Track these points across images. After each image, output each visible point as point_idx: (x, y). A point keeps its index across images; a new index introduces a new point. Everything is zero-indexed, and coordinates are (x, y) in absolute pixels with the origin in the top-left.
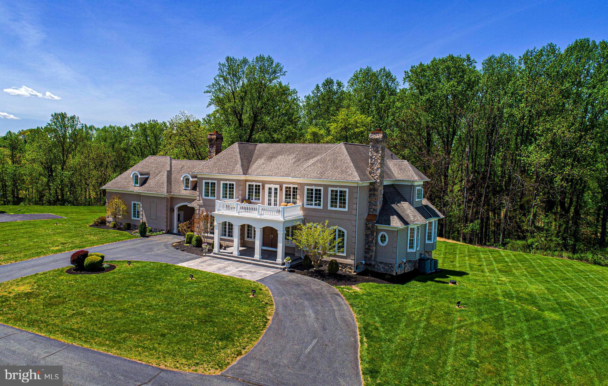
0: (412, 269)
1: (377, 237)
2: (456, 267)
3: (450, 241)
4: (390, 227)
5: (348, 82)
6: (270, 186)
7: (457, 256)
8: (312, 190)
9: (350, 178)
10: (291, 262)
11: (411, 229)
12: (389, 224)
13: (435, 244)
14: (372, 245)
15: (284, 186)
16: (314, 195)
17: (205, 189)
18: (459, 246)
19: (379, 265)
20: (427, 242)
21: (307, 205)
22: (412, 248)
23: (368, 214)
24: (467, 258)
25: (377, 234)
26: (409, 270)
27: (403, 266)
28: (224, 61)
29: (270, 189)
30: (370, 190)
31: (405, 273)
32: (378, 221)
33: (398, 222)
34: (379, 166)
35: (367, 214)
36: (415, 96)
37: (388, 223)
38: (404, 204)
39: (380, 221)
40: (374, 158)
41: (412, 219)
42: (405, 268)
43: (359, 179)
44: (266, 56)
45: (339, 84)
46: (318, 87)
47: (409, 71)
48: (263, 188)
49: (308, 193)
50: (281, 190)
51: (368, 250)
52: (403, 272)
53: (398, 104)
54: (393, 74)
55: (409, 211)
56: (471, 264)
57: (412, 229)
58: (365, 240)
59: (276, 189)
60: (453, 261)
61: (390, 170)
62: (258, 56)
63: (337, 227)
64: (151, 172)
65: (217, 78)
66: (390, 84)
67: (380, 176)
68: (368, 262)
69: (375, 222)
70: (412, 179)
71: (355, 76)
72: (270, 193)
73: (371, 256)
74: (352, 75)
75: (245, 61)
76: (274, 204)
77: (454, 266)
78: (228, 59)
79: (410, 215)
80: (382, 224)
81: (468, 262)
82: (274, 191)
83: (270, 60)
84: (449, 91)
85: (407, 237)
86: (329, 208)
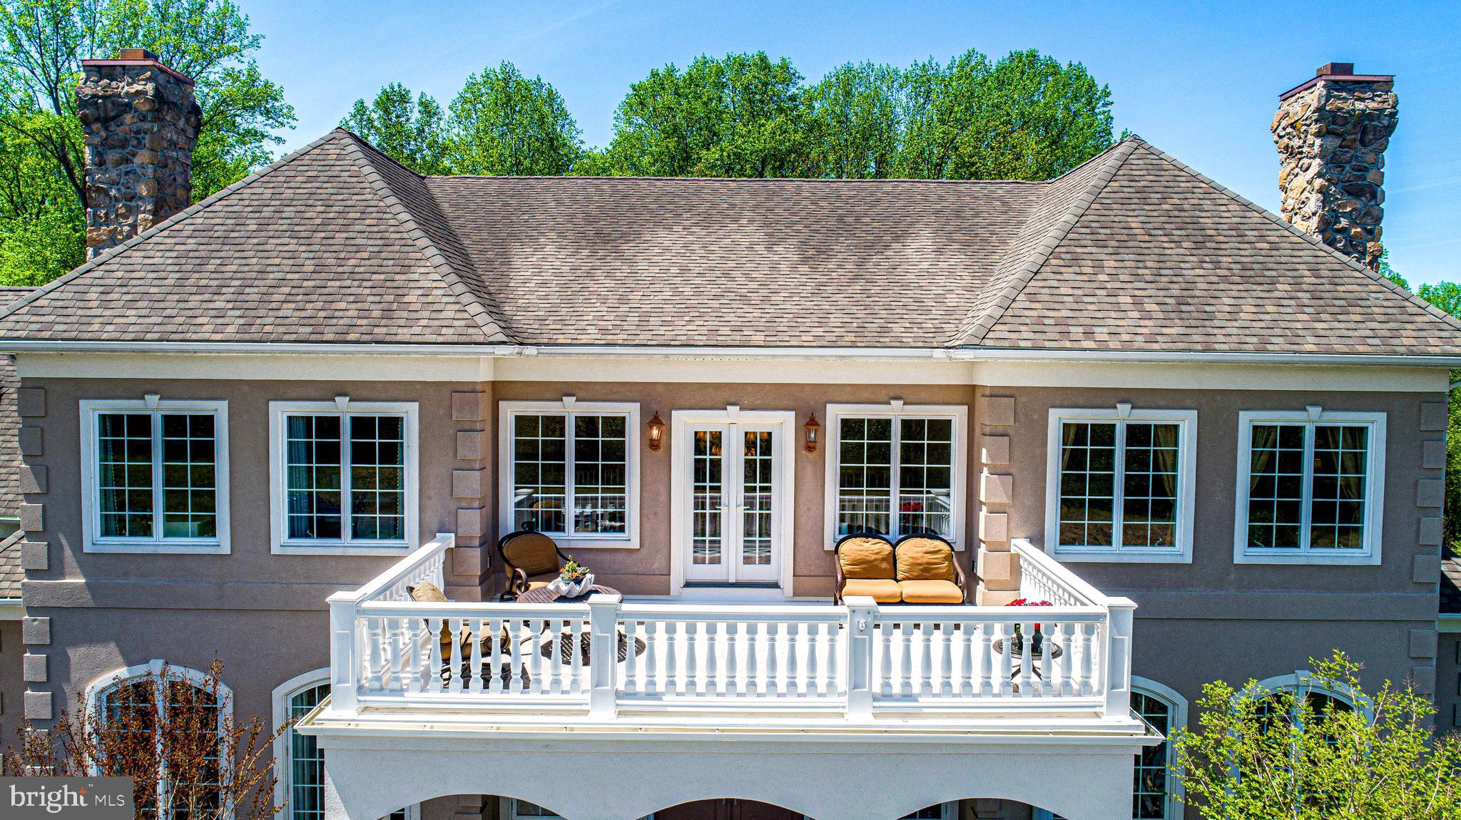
5: (453, 107)
6: (708, 421)
8: (1104, 434)
15: (835, 414)
16: (1118, 473)
17: (110, 476)
29: (707, 445)
46: (362, 108)
48: (656, 447)
49: (1069, 459)
50: (809, 444)
59: (760, 445)
72: (707, 472)
82: (743, 459)
86: (1243, 553)
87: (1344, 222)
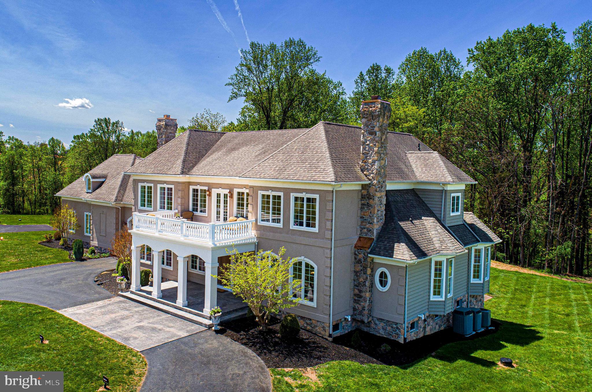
0: (442, 328)
1: (372, 275)
2: (527, 317)
3: (526, 271)
4: (392, 260)
5: (399, 69)
6: (219, 191)
7: (533, 297)
8: (268, 196)
9: (320, 177)
10: (220, 317)
11: (436, 263)
12: (392, 256)
13: (486, 284)
14: (364, 289)
15: (236, 191)
16: (271, 206)
17: (142, 196)
18: (538, 280)
19: (377, 322)
20: (473, 281)
21: (263, 220)
22: (439, 294)
23: (360, 237)
24: (548, 300)
25: (373, 271)
26: (437, 330)
27: (421, 324)
28: (248, 49)
29: (218, 195)
30: (363, 197)
31: (425, 337)
32: (374, 250)
33: (406, 252)
34: (376, 158)
35: (356, 238)
36: (482, 80)
37: (390, 253)
38: (426, 220)
39: (377, 249)
40: (368, 145)
41: (437, 245)
42: (425, 328)
43: (333, 177)
44: (296, 40)
45: (389, 71)
46: (361, 75)
47: (474, 49)
48: (210, 195)
49: (263, 202)
50: (232, 197)
51: (358, 297)
52: (421, 335)
53: (460, 91)
54: (456, 56)
55: (433, 233)
56: (552, 311)
57: (439, 264)
58: (354, 280)
59: (225, 196)
60: (525, 306)
61: (409, 167)
62: (288, 40)
63: (303, 257)
64: (109, 175)
65: (239, 68)
66: (452, 69)
67: (379, 173)
68: (359, 318)
69: (369, 251)
70: (443, 180)
71: (407, 60)
72: (218, 201)
73: (363, 308)
74: (404, 60)
75: (273, 47)
76: (224, 220)
77: (524, 314)
78: (253, 45)
79: (434, 239)
80: (379, 255)
81: (548, 307)
82: (223, 199)
83: (301, 44)
84: (527, 69)
85: (430, 276)
86: (292, 226)
87: (368, 142)
